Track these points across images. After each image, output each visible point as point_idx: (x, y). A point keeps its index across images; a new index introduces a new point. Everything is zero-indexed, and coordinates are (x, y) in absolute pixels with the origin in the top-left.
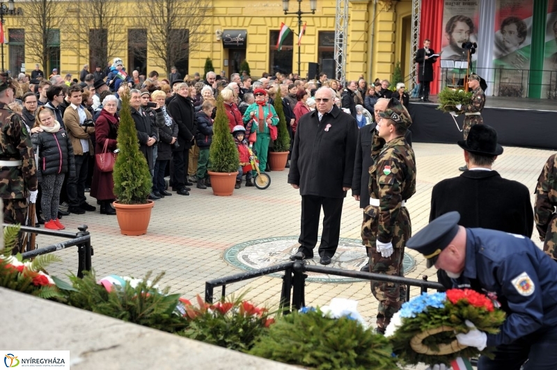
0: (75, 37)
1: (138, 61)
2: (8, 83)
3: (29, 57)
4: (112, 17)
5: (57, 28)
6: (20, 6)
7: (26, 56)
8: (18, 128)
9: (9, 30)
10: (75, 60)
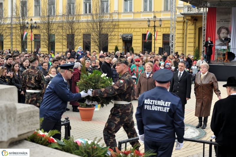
0: (61, 37)
1: (87, 47)
2: (36, 58)
3: (43, 46)
4: (77, 29)
5: (54, 34)
6: (39, 25)
7: (41, 45)
8: (41, 77)
9: (35, 35)
10: (61, 47)
